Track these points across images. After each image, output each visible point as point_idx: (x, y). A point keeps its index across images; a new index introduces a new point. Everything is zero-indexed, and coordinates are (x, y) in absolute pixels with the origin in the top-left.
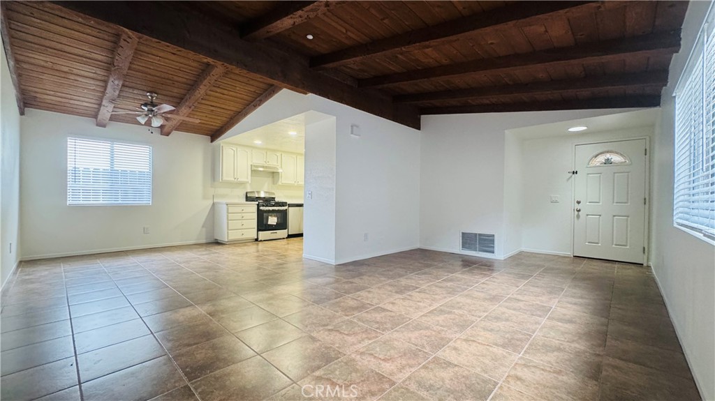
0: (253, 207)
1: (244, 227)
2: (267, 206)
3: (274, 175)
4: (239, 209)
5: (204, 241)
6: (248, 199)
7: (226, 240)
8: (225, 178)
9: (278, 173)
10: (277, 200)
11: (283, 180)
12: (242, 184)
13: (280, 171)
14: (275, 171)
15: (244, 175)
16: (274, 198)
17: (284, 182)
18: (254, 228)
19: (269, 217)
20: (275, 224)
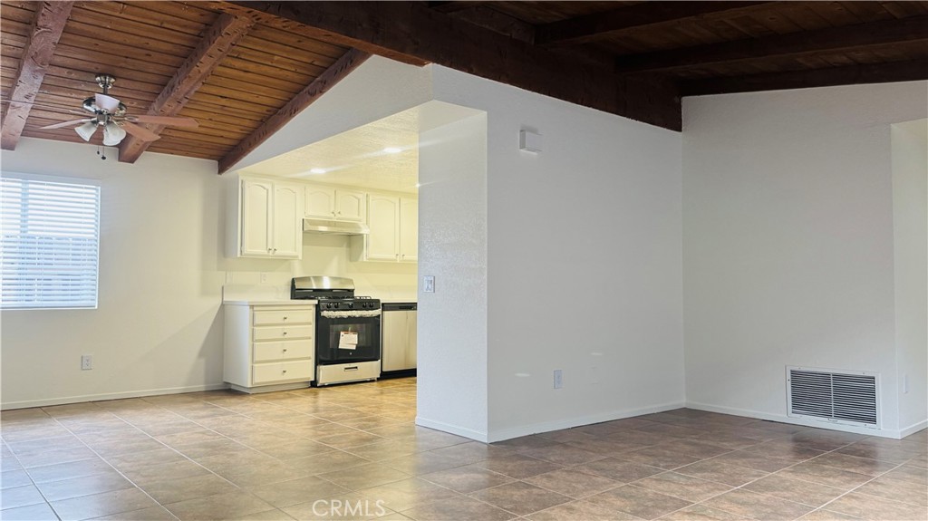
0: (306, 311)
1: (286, 355)
2: (337, 308)
3: (351, 240)
4: (276, 317)
5: (201, 387)
6: (297, 293)
7: (249, 386)
8: (248, 250)
9: (361, 235)
10: (357, 294)
11: (371, 252)
12: (285, 261)
13: (364, 231)
14: (353, 231)
15: (289, 243)
16: (351, 291)
17: (373, 255)
18: (310, 358)
19: (342, 333)
20: (354, 348)
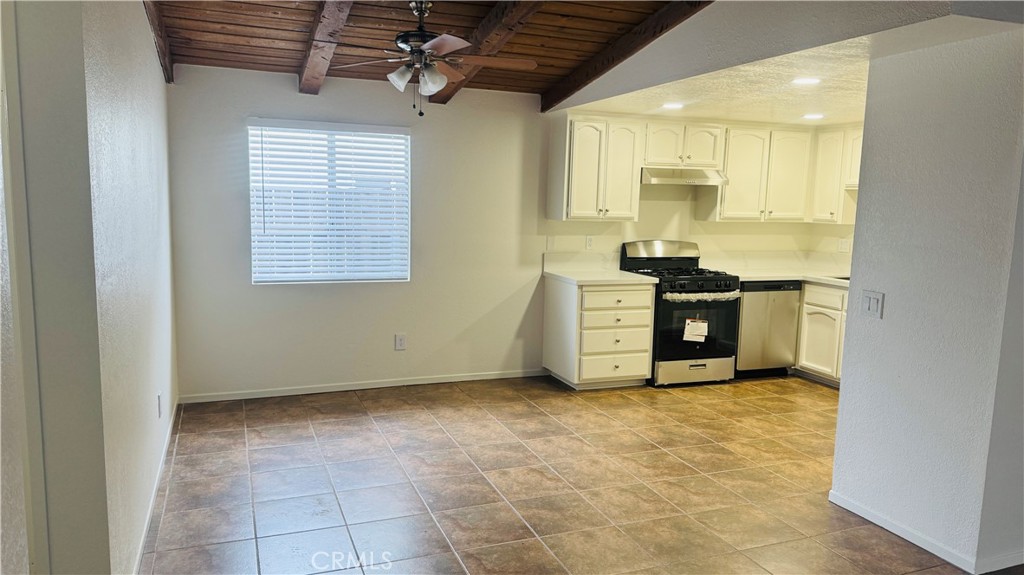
1: (619, 347)
3: (699, 196)
4: (608, 299)
5: (517, 372)
6: (629, 263)
7: (576, 381)
8: (575, 212)
9: (715, 188)
11: (727, 208)
12: (615, 224)
15: (623, 202)
16: (695, 260)
17: (728, 213)
18: (646, 351)
19: (688, 321)
20: (702, 340)
